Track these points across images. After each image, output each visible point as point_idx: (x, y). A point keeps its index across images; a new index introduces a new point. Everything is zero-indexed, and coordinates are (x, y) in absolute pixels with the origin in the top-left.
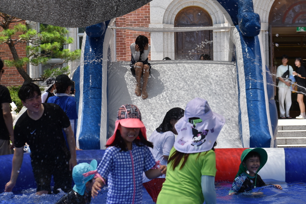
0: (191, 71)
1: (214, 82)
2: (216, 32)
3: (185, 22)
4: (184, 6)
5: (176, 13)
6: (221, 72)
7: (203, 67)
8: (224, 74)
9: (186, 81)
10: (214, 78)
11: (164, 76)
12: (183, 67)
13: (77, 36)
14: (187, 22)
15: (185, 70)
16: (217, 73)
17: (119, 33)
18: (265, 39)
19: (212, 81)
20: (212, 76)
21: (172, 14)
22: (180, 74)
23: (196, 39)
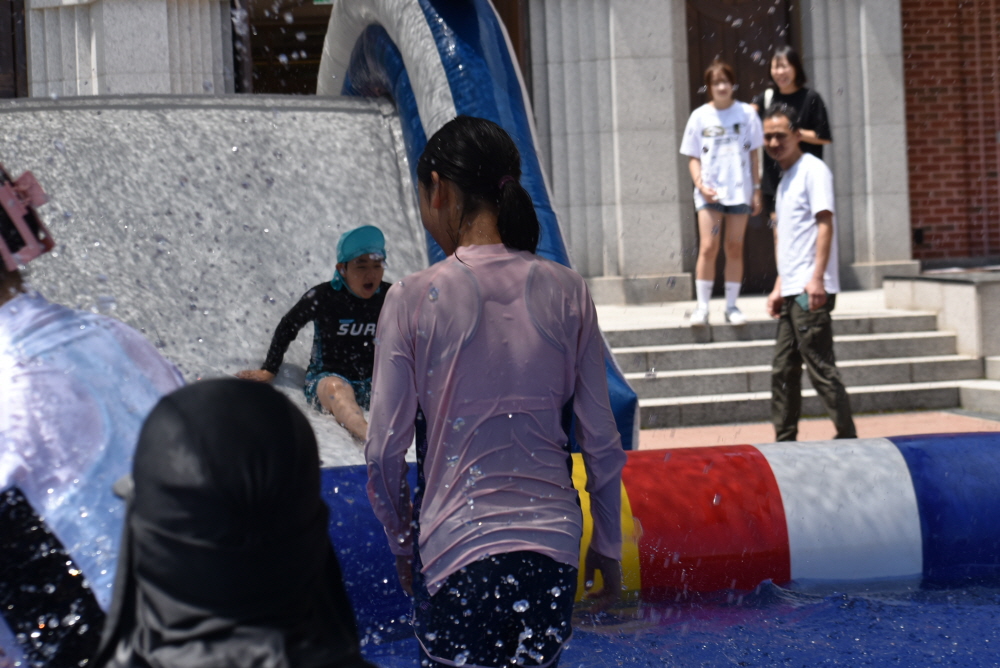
1: (333, 200)
2: (41, 10)
6: (352, 159)
8: (363, 166)
10: (327, 184)
15: (202, 145)
16: (334, 161)
19: (320, 196)
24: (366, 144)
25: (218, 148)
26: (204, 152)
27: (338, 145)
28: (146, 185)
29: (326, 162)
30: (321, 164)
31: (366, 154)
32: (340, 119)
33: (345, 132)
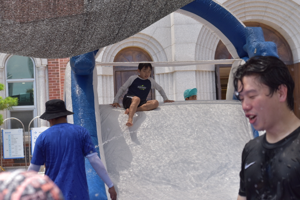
0: (196, 115)
2: (159, 74)
4: (123, 47)
5: (115, 55)
7: (209, 111)
8: (236, 119)
10: (225, 125)
11: (166, 122)
12: (186, 111)
13: (6, 82)
19: (223, 128)
20: (223, 121)
21: (110, 56)
22: (184, 119)
24: (237, 113)
27: (229, 113)
29: (225, 118)
30: (223, 119)
31: (237, 116)
32: (229, 106)
33: (231, 110)
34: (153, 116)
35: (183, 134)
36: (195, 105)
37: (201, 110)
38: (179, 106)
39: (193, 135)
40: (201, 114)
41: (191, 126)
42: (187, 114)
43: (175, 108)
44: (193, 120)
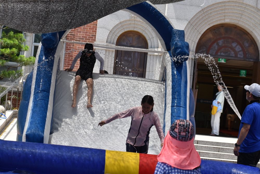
0: (127, 88)
2: (151, 55)
3: (126, 44)
4: (126, 30)
5: (119, 35)
6: (153, 93)
7: (137, 85)
8: (155, 94)
9: (123, 97)
11: (104, 90)
13: (33, 45)
14: (127, 44)
15: (122, 86)
17: (69, 46)
18: (190, 66)
21: (115, 35)
23: (133, 58)
24: (157, 90)
25: (125, 87)
26: (122, 87)
27: (151, 89)
28: (108, 92)
29: (147, 92)
31: (157, 92)
32: (153, 84)
33: (153, 87)
34: (96, 84)
35: (115, 101)
36: (128, 80)
37: (132, 84)
38: (117, 79)
39: (121, 102)
40: (131, 87)
41: (122, 95)
42: (121, 86)
43: (114, 80)
44: (124, 91)
